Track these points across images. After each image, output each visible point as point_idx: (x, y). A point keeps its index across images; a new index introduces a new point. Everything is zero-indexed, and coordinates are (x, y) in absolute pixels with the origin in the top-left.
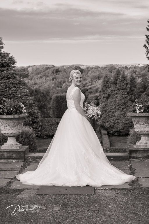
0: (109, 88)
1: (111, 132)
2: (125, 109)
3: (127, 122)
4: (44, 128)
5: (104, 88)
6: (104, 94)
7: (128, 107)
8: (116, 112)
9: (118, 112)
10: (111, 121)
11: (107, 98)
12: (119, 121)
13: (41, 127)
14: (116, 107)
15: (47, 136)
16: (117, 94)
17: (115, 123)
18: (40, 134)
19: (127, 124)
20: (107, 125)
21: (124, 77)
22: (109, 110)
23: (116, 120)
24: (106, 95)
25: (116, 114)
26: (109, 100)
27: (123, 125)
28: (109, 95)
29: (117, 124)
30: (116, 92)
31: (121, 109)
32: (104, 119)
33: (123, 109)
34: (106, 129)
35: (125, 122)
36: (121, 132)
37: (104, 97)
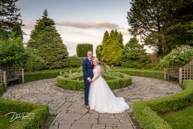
0: (108, 39)
1: (110, 64)
2: (117, 51)
3: (119, 58)
4: (71, 62)
5: (105, 39)
6: (105, 42)
7: (119, 50)
8: (112, 52)
9: (114, 52)
10: (110, 57)
11: (107, 44)
12: (115, 57)
13: (69, 61)
14: (112, 49)
15: (72, 66)
16: (112, 42)
17: (112, 59)
18: (68, 65)
19: (119, 59)
20: (107, 60)
21: (116, 33)
22: (109, 51)
23: (113, 56)
24: (107, 43)
25: (112, 53)
26: (108, 46)
27: (117, 59)
28: (108, 43)
29: (113, 59)
30: (112, 41)
31: (115, 50)
32: (105, 57)
33: (116, 50)
34: (107, 62)
35: (118, 58)
36: (115, 64)
37: (105, 44)
